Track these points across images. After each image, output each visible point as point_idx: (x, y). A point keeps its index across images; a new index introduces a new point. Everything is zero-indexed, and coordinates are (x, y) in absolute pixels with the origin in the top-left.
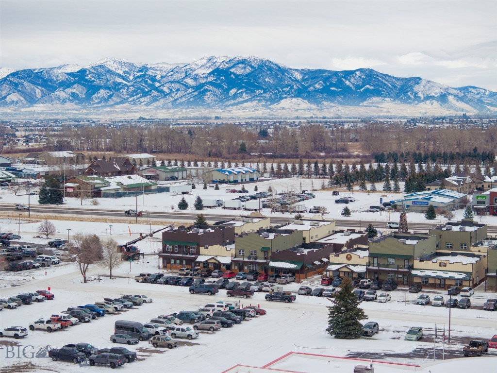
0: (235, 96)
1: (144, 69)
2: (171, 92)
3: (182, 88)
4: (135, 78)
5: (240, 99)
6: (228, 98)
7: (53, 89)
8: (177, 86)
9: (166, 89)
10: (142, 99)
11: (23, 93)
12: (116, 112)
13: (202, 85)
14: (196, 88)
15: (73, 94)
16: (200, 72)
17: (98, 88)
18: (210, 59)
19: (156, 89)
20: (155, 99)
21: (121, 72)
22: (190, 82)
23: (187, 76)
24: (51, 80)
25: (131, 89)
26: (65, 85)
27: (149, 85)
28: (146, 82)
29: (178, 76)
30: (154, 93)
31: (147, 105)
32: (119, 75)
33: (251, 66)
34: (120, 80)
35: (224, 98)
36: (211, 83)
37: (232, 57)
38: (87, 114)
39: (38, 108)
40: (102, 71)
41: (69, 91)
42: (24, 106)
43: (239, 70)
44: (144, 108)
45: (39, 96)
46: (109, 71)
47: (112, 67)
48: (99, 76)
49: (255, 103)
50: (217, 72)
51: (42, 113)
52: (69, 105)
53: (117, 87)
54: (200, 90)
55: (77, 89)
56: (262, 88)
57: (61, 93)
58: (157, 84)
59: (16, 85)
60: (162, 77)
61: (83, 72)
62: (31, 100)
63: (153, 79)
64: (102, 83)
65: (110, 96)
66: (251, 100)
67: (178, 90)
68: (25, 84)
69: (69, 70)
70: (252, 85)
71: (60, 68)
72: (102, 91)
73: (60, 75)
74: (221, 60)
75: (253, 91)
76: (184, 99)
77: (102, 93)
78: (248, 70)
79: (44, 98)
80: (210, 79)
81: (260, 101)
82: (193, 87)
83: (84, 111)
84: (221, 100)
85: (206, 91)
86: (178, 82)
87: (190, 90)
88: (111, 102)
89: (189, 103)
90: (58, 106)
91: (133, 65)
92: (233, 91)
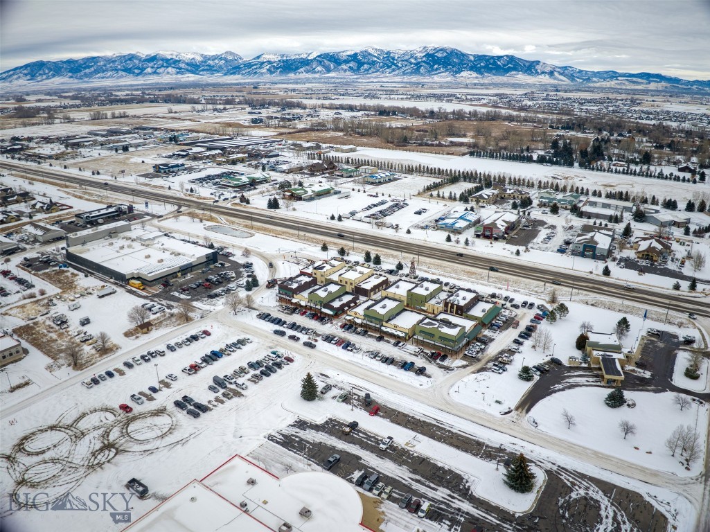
0: (437, 69)
1: (389, 53)
2: (403, 66)
3: (409, 64)
4: (384, 58)
5: (439, 71)
6: (433, 70)
7: (340, 64)
8: (406, 63)
9: (399, 65)
10: (387, 70)
11: (324, 66)
12: (372, 77)
13: (419, 63)
14: (416, 64)
15: (350, 67)
16: (419, 55)
17: (364, 63)
18: (425, 48)
19: (394, 64)
20: (394, 70)
21: (376, 55)
22: (413, 61)
23: (412, 57)
24: (339, 59)
25: (381, 64)
26: (346, 62)
27: (391, 62)
28: (389, 61)
29: (407, 57)
30: (394, 67)
31: (389, 73)
32: (375, 56)
33: (447, 53)
34: (376, 59)
35: (431, 71)
36: (424, 62)
37: (436, 46)
38: (357, 79)
39: (332, 74)
40: (366, 54)
41: (348, 65)
42: (324, 73)
43: (439, 55)
44: (387, 75)
45: (332, 68)
46: (370, 54)
47: (372, 51)
48: (364, 57)
49: (447, 73)
50: (428, 55)
51: (333, 78)
52: (348, 73)
53: (373, 63)
54: (418, 65)
55: (352, 64)
56: (452, 65)
57: (344, 67)
58: (395, 62)
59: (321, 62)
60: (398, 58)
61: (356, 54)
62: (329, 70)
63: (393, 59)
64: (366, 61)
65: (370, 68)
66: (445, 72)
67: (406, 65)
68: (325, 61)
69: (349, 53)
70: (446, 63)
71: (343, 52)
72: (365, 65)
73: (343, 56)
74: (430, 49)
75: (446, 67)
76: (409, 71)
77: (366, 66)
78: (445, 54)
79: (336, 69)
80: (424, 59)
81: (450, 72)
82: (414, 64)
83: (355, 77)
84: (429, 72)
85: (422, 66)
86: (406, 61)
87: (412, 66)
88: (370, 72)
89: (411, 73)
90: (342, 74)
91: (382, 51)
92: (436, 66)
